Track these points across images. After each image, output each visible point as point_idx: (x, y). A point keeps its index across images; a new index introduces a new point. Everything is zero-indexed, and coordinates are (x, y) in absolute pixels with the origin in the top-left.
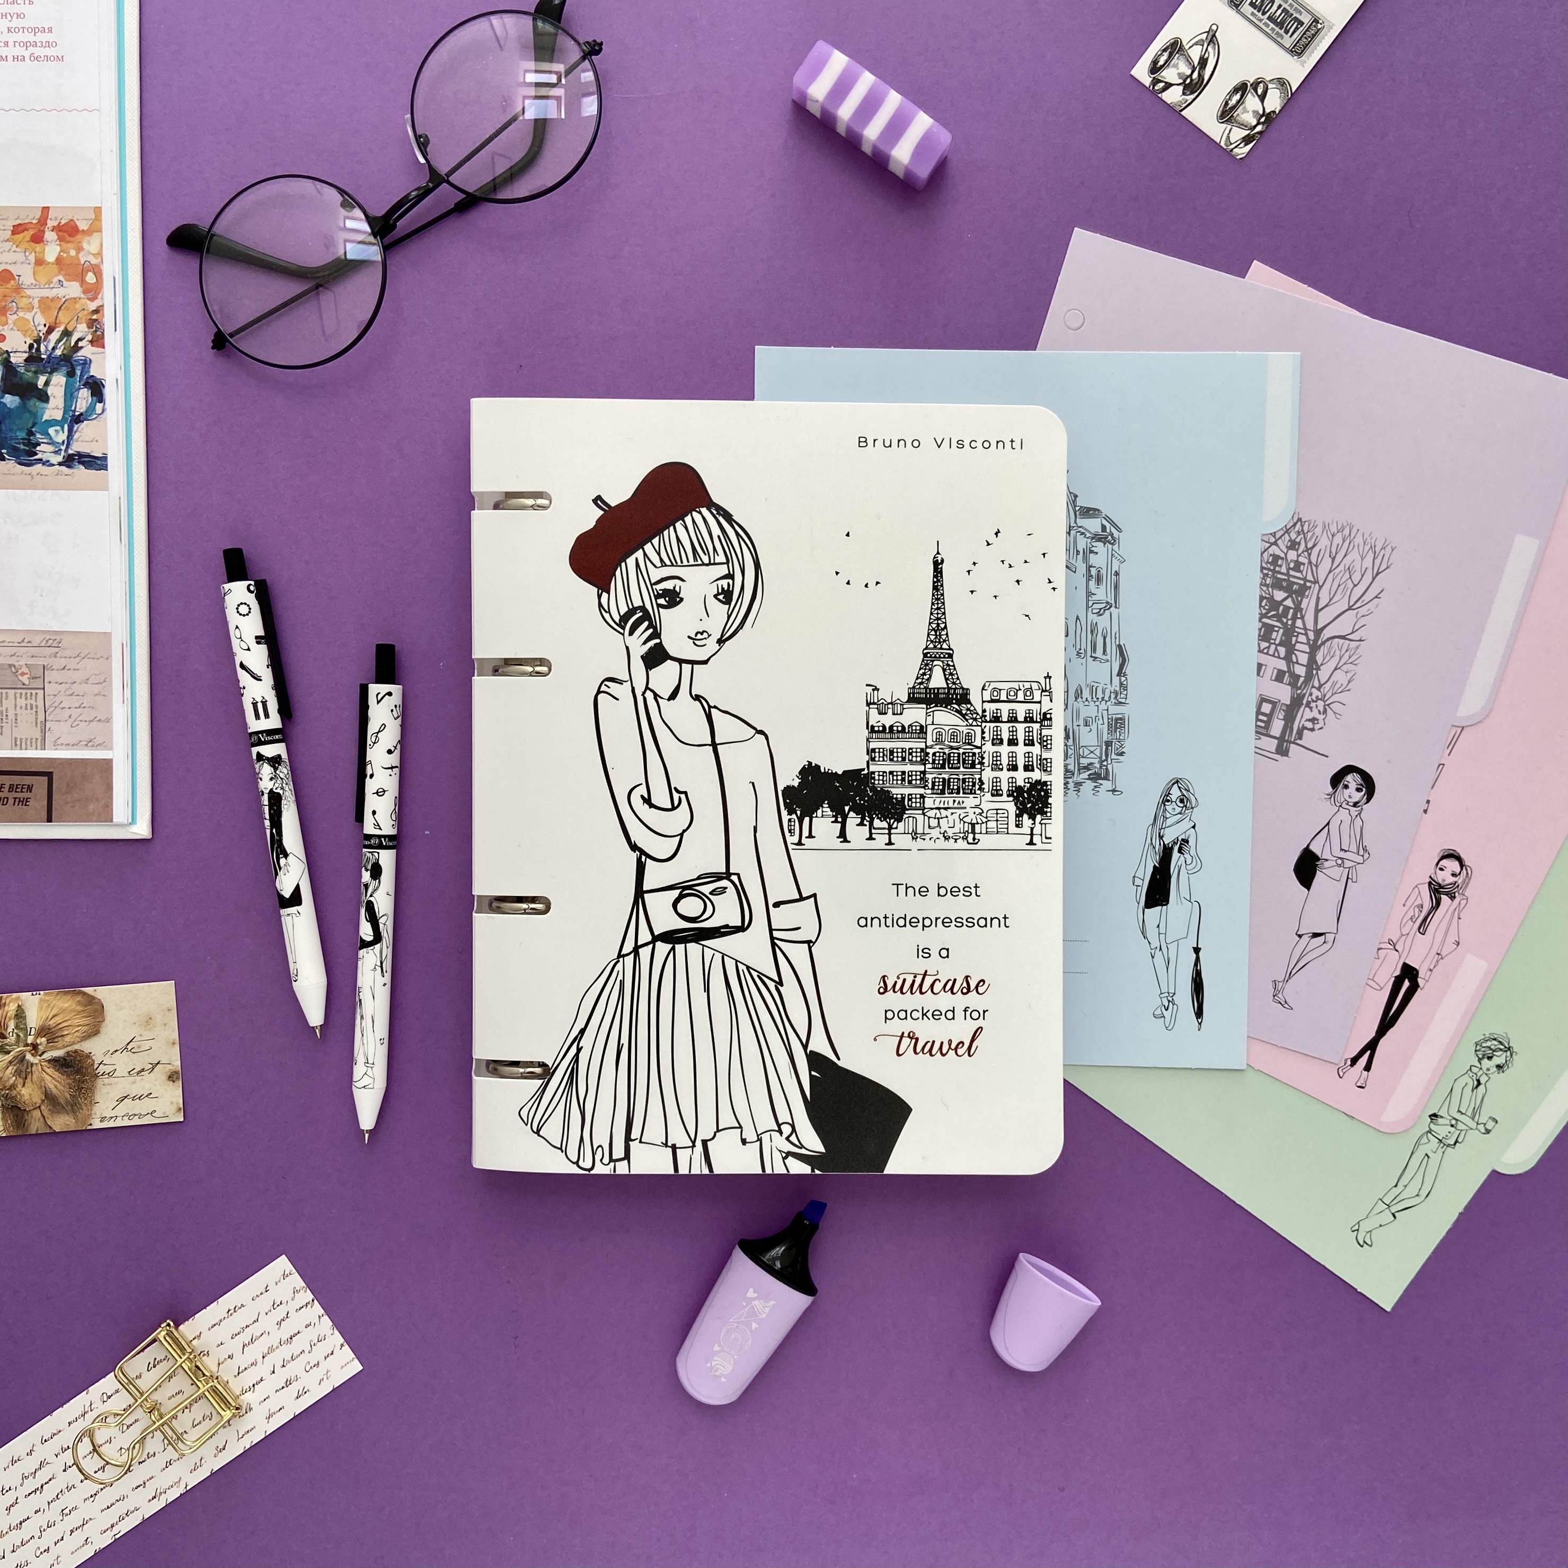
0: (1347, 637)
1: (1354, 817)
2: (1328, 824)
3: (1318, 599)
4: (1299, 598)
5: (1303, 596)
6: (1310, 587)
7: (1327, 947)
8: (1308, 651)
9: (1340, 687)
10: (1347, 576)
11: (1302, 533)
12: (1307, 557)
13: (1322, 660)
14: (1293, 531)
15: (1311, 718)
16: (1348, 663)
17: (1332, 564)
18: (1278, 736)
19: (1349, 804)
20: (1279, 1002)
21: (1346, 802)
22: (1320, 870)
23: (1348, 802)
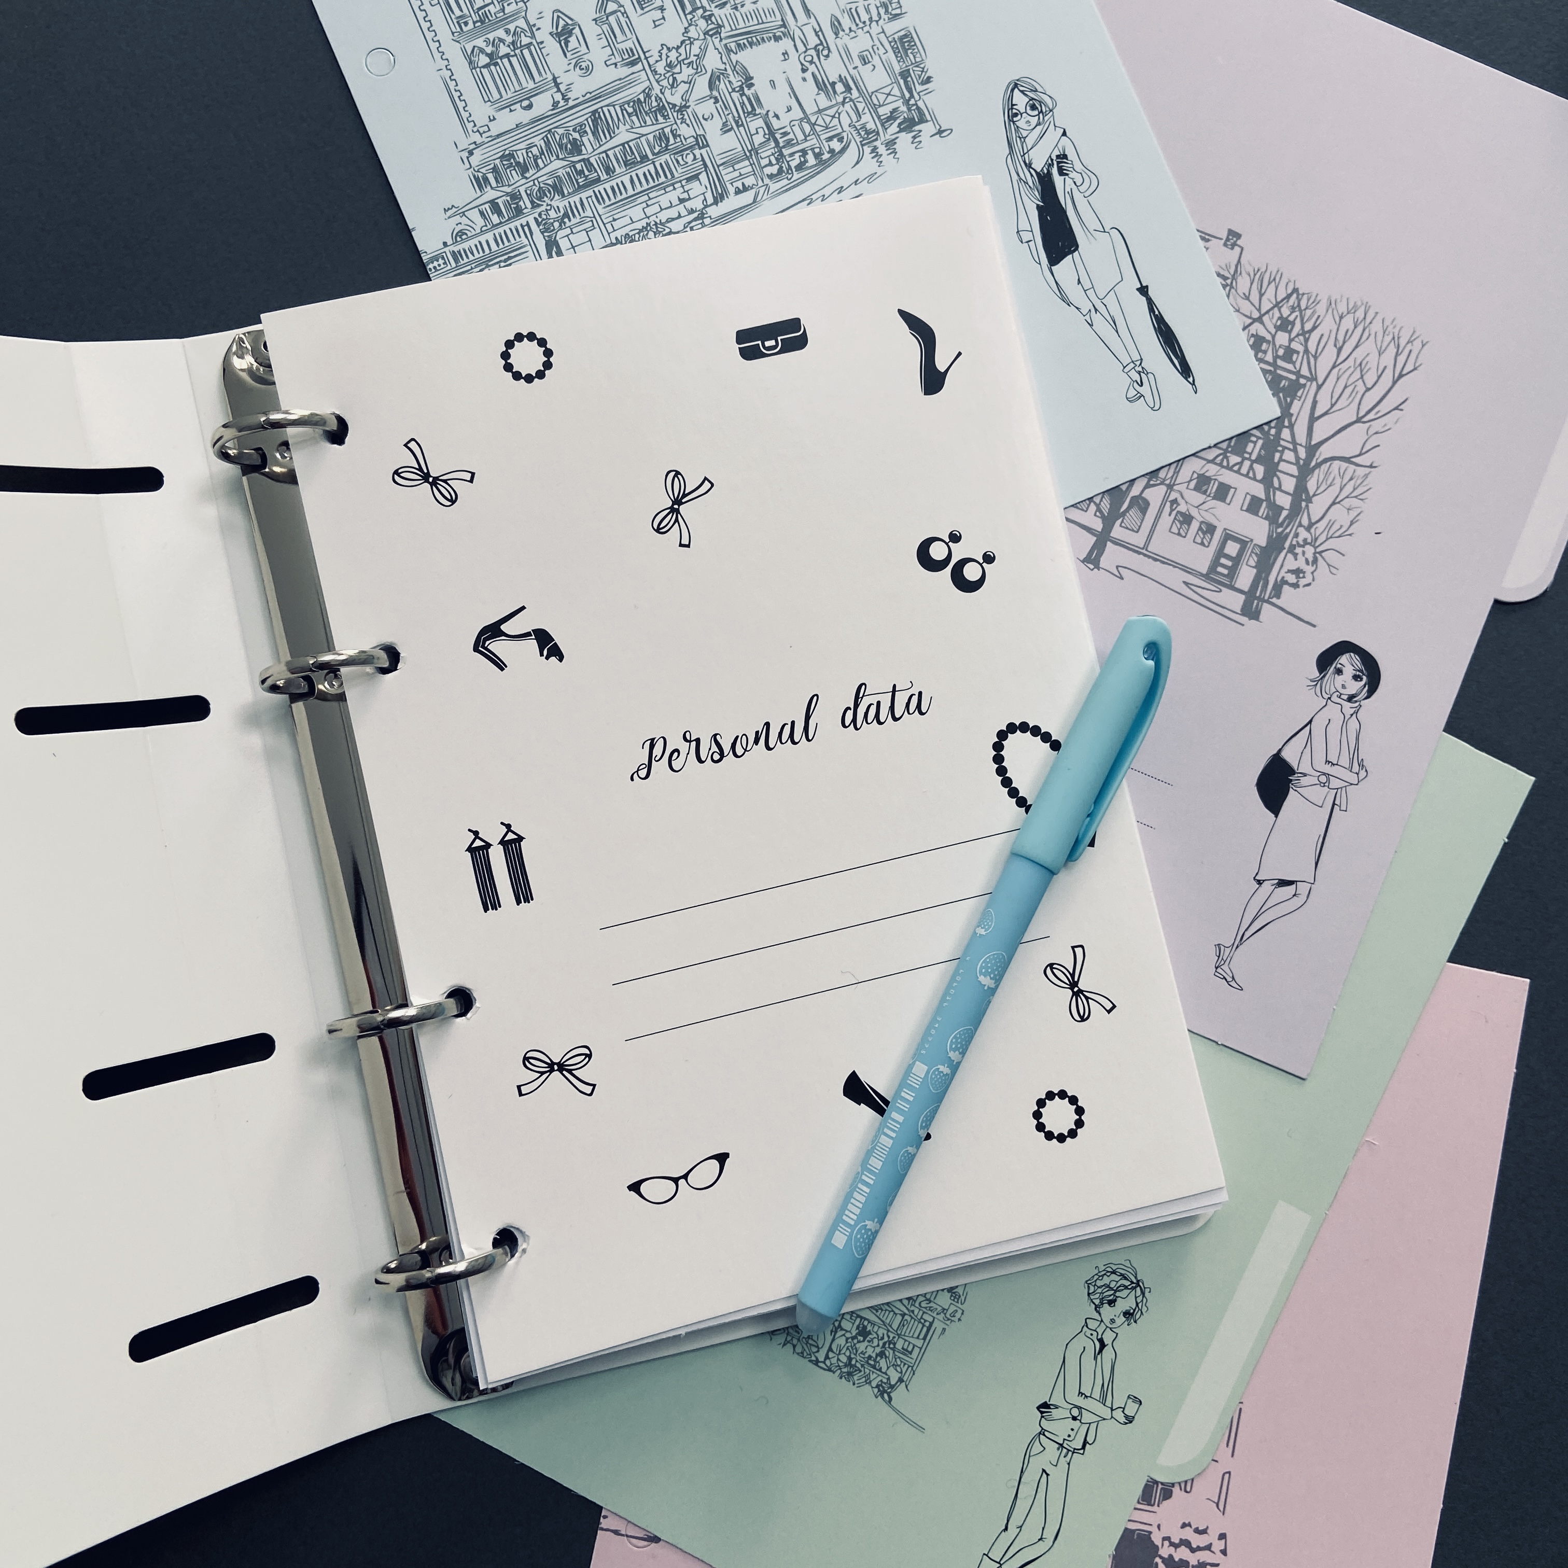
0: (1353, 460)
1: (1347, 717)
2: (1310, 722)
3: (1315, 403)
4: (1289, 400)
5: (1294, 396)
6: (1304, 385)
7: (1297, 902)
9: (1339, 529)
10: (1357, 374)
11: (1297, 309)
12: (1304, 343)
13: (1315, 488)
14: (1285, 306)
15: (1294, 569)
16: (1353, 495)
17: (1338, 356)
18: (1246, 589)
19: (1342, 697)
20: (1222, 977)
21: (1338, 693)
22: (1295, 788)
23: (1341, 694)
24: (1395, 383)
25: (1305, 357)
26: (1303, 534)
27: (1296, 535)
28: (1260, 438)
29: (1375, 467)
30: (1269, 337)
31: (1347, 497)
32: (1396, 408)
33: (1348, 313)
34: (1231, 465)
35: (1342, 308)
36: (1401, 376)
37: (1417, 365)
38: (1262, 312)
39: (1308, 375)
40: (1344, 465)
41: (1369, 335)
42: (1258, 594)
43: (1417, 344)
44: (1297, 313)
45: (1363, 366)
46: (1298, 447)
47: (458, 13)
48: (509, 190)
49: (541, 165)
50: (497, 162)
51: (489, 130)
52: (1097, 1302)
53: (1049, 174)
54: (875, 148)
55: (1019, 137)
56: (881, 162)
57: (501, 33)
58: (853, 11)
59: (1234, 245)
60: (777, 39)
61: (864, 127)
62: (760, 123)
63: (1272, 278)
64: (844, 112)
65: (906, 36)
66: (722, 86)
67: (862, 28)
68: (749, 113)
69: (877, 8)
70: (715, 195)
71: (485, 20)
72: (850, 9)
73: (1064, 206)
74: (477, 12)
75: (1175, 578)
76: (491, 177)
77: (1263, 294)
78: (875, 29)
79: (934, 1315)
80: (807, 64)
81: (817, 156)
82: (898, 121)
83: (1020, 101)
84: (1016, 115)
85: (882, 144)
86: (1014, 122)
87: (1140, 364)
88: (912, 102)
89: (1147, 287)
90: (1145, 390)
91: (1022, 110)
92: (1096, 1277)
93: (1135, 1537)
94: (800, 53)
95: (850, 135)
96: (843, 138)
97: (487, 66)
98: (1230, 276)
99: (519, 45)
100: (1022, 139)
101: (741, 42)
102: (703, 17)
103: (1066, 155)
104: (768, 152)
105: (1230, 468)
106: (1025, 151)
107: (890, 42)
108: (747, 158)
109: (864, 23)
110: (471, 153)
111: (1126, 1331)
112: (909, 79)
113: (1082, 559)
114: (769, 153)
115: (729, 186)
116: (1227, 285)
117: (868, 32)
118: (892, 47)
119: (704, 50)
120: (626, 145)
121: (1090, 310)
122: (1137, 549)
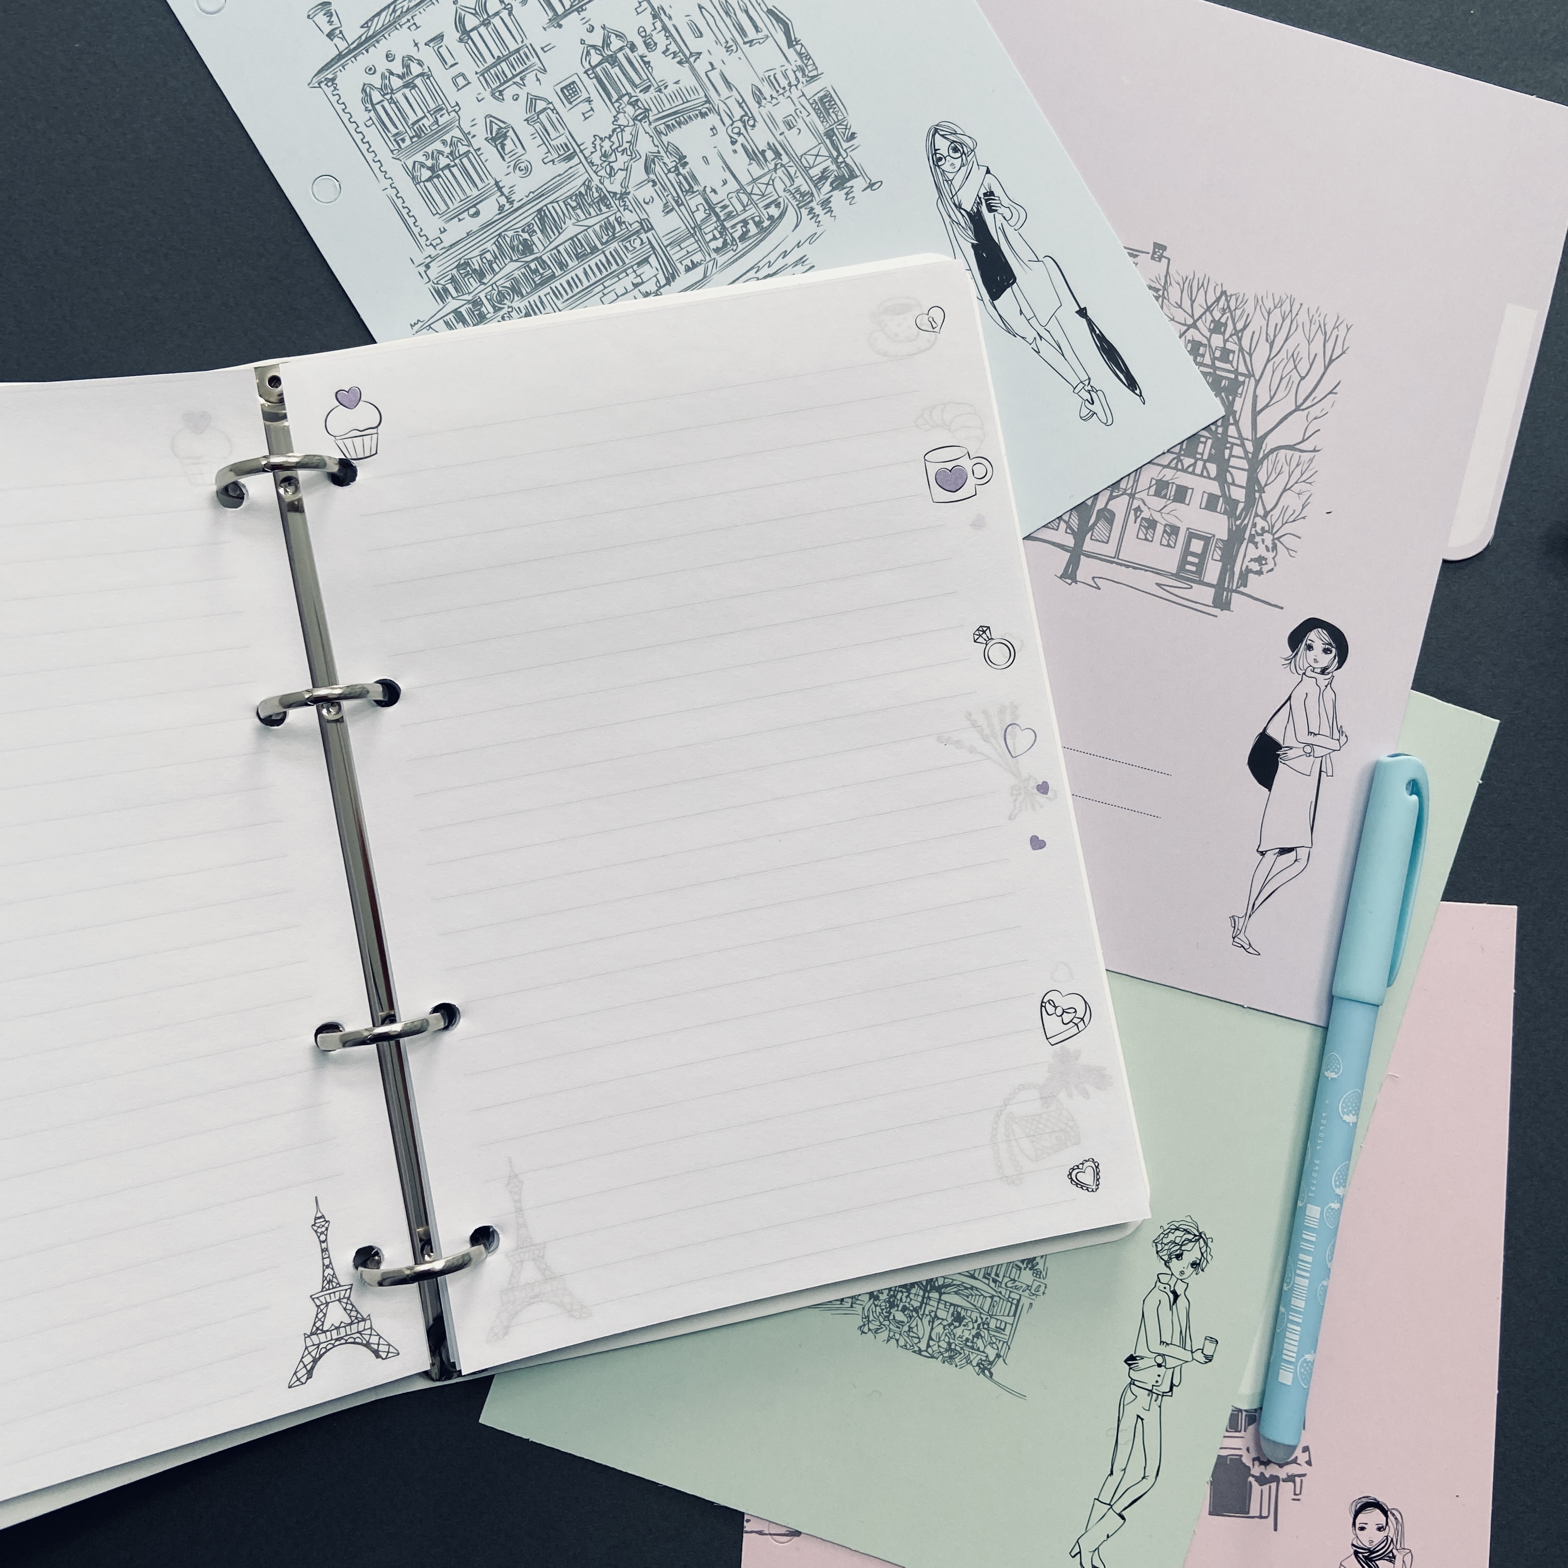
1: (1323, 688)
2: (1289, 698)
3: (1255, 397)
4: (1231, 398)
5: (1235, 395)
6: (1244, 382)
7: (1299, 866)
8: (1247, 467)
9: (1292, 514)
10: (1291, 365)
11: (1227, 311)
12: (1237, 342)
13: (1266, 479)
14: (1216, 308)
15: (1257, 557)
16: (1300, 481)
17: (1271, 351)
18: (1215, 582)
19: (1315, 670)
20: (1240, 946)
21: (1311, 668)
22: (1283, 762)
23: (1314, 668)
24: (1326, 368)
25: (1241, 355)
26: (1260, 523)
27: (1254, 525)
28: (1209, 438)
29: (1319, 451)
30: (1205, 341)
31: (1296, 483)
32: (1331, 393)
33: (1275, 308)
34: (1185, 467)
35: (1269, 304)
36: (1331, 361)
37: (1345, 349)
38: (1196, 317)
39: (1246, 372)
40: (1290, 453)
41: (1297, 326)
42: (1226, 586)
43: (1343, 329)
44: (1228, 314)
45: (1295, 356)
46: (1246, 442)
47: (394, 131)
48: (469, 297)
49: (497, 269)
50: (454, 271)
51: (442, 242)
52: (1166, 1258)
53: (979, 213)
54: (812, 209)
55: (946, 180)
56: (819, 222)
57: (438, 145)
58: (772, 78)
59: (1161, 257)
60: (703, 115)
61: (798, 190)
62: (700, 199)
63: (1200, 285)
64: (778, 178)
65: (825, 96)
66: (658, 169)
67: (783, 94)
68: (687, 192)
69: (794, 72)
70: (667, 276)
71: (421, 134)
72: (769, 77)
73: (997, 241)
74: (412, 127)
75: (1148, 581)
76: (450, 287)
77: (1194, 301)
78: (795, 93)
79: (1020, 1292)
80: (735, 136)
81: (758, 224)
82: (830, 180)
83: (942, 145)
84: (940, 159)
85: (817, 204)
86: (939, 166)
87: (1089, 383)
88: (840, 160)
89: (1085, 308)
90: (1096, 407)
91: (946, 154)
92: (1162, 1235)
93: (1228, 1462)
94: (727, 126)
95: (786, 200)
96: (780, 203)
97: (429, 179)
98: (1161, 288)
99: (458, 156)
100: (950, 182)
101: (670, 123)
102: (630, 103)
103: (993, 192)
104: (710, 228)
105: (1184, 470)
106: (954, 193)
107: (811, 104)
108: (692, 236)
109: (784, 88)
110: (428, 266)
111: (1196, 1280)
112: (834, 138)
113: (1059, 576)
114: (712, 227)
115: (679, 265)
116: (1160, 296)
117: (789, 97)
118: (814, 109)
119: (635, 136)
120: (575, 239)
121: (1035, 338)
122: (1109, 559)
